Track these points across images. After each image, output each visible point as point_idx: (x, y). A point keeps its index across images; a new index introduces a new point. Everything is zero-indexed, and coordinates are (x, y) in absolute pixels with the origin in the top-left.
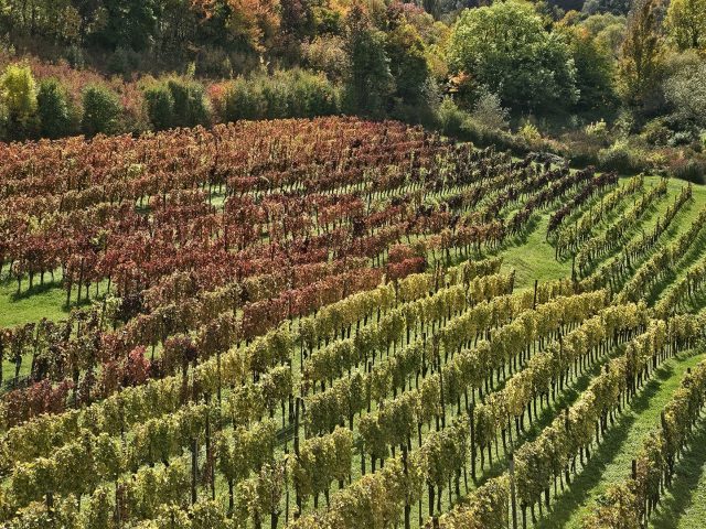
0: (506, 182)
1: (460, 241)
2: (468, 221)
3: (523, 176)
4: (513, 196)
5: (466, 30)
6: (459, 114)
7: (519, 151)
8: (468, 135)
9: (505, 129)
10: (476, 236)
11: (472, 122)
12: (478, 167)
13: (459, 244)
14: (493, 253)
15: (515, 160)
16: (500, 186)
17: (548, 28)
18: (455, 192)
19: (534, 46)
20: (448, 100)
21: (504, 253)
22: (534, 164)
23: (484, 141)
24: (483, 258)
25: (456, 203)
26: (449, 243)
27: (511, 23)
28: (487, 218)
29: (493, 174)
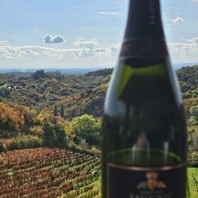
0: (90, 163)
1: (81, 180)
2: (82, 175)
3: (94, 161)
4: (93, 167)
5: (75, 123)
6: (75, 145)
7: (92, 155)
8: (78, 151)
9: (88, 149)
10: (85, 179)
11: (79, 147)
12: (82, 159)
13: (81, 181)
14: (90, 183)
15: (91, 157)
16: (89, 164)
17: (96, 122)
18: (77, 167)
19: (93, 127)
20: (72, 142)
21: (93, 183)
22: (96, 158)
23: (83, 152)
24: (87, 185)
25: (78, 170)
26: (78, 181)
27: (87, 121)
28: (87, 174)
29: (86, 161)
